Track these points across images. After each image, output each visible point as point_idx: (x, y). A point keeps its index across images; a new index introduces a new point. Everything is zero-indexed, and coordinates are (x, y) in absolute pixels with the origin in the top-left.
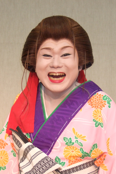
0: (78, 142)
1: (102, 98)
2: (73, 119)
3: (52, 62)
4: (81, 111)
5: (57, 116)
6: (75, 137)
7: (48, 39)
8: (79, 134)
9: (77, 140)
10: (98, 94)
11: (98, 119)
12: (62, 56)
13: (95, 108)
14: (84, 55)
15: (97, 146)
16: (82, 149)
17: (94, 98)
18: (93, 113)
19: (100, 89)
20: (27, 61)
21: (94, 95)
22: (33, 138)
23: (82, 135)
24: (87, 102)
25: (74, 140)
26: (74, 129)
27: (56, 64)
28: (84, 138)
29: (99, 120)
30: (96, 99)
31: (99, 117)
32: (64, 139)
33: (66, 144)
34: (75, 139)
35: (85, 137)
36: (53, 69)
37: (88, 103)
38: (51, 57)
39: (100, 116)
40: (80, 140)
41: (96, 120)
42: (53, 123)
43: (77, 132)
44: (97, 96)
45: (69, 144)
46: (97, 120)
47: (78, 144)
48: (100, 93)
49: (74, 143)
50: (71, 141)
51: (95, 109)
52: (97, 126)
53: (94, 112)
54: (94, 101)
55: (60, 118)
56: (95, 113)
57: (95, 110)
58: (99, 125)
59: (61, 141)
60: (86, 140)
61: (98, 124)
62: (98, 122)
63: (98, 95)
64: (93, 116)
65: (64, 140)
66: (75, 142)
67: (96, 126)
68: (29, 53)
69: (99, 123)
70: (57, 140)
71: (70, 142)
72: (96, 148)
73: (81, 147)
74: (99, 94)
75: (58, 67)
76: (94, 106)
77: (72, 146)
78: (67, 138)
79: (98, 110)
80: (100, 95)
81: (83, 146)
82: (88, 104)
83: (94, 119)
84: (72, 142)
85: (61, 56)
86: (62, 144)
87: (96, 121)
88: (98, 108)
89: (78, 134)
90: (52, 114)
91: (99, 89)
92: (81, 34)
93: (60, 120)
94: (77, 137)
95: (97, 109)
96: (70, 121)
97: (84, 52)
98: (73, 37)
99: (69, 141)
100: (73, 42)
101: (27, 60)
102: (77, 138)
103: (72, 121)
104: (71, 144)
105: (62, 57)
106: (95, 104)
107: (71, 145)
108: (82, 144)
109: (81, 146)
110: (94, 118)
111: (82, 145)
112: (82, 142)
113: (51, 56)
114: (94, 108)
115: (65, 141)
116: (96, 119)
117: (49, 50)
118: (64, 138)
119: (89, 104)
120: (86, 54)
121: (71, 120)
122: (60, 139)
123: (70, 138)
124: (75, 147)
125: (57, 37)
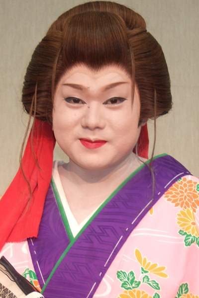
0: (148, 281)
1: (195, 187)
2: (134, 230)
3: (85, 116)
4: (151, 213)
5: (99, 226)
6: (142, 269)
7: (78, 65)
8: (149, 263)
9: (147, 277)
10: (185, 180)
11: (191, 230)
12: (106, 103)
13: (182, 206)
14: (153, 98)
15: (187, 288)
16: (158, 295)
17: (177, 186)
18: (178, 217)
19: (188, 171)
20: (33, 108)
21: (177, 181)
22: (46, 279)
23: (156, 265)
24: (164, 195)
25: (139, 277)
26: (138, 253)
27: (93, 121)
28: (163, 272)
29: (193, 232)
30: (183, 189)
31: (192, 226)
32: (119, 274)
33: (122, 286)
34: (142, 274)
35: (163, 268)
36: (87, 130)
37: (166, 197)
38: (82, 105)
39: (194, 224)
40: (152, 276)
41: (187, 232)
42: (92, 242)
43: (145, 259)
44: (185, 184)
45: (129, 286)
46: (189, 232)
47: (150, 284)
48: (188, 177)
49: (140, 282)
50: (134, 278)
51: (182, 209)
52: (189, 245)
53: (179, 215)
54: (178, 194)
55: (106, 230)
56: (183, 217)
57: (181, 211)
58: (192, 242)
59: (113, 280)
60: (166, 276)
61: (190, 240)
62: (190, 235)
63: (186, 182)
64: (179, 223)
65: (119, 276)
66: (142, 281)
67: (186, 243)
68: (37, 91)
69: (194, 237)
70: (104, 279)
71: (132, 281)
72: (186, 293)
73: (156, 291)
74: (187, 180)
75: (98, 128)
76: (178, 202)
77: (134, 291)
78: (124, 273)
79: (188, 211)
80: (190, 181)
81: (159, 289)
82: (167, 199)
83: (181, 231)
84: (135, 280)
85: (104, 104)
86: (113, 286)
87: (185, 233)
88: (189, 207)
89: (147, 262)
90: (89, 224)
91: (186, 172)
92: (148, 54)
93: (107, 234)
94: (146, 268)
95: (185, 208)
96: (128, 235)
97: (153, 92)
98: (131, 61)
99: (128, 279)
100: (129, 71)
101: (34, 105)
102: (146, 272)
103: (132, 235)
104: (133, 285)
105: (106, 105)
106: (181, 199)
107: (133, 287)
108: (158, 284)
109: (156, 289)
110: (181, 228)
111: (158, 286)
112: (158, 279)
113: (83, 103)
114: (179, 206)
115: (121, 280)
116: (186, 230)
117: (80, 91)
118: (118, 272)
119: (169, 200)
120: (157, 96)
121: (131, 232)
122: (108, 277)
123: (132, 273)
124: (143, 292)
125: (96, 61)
